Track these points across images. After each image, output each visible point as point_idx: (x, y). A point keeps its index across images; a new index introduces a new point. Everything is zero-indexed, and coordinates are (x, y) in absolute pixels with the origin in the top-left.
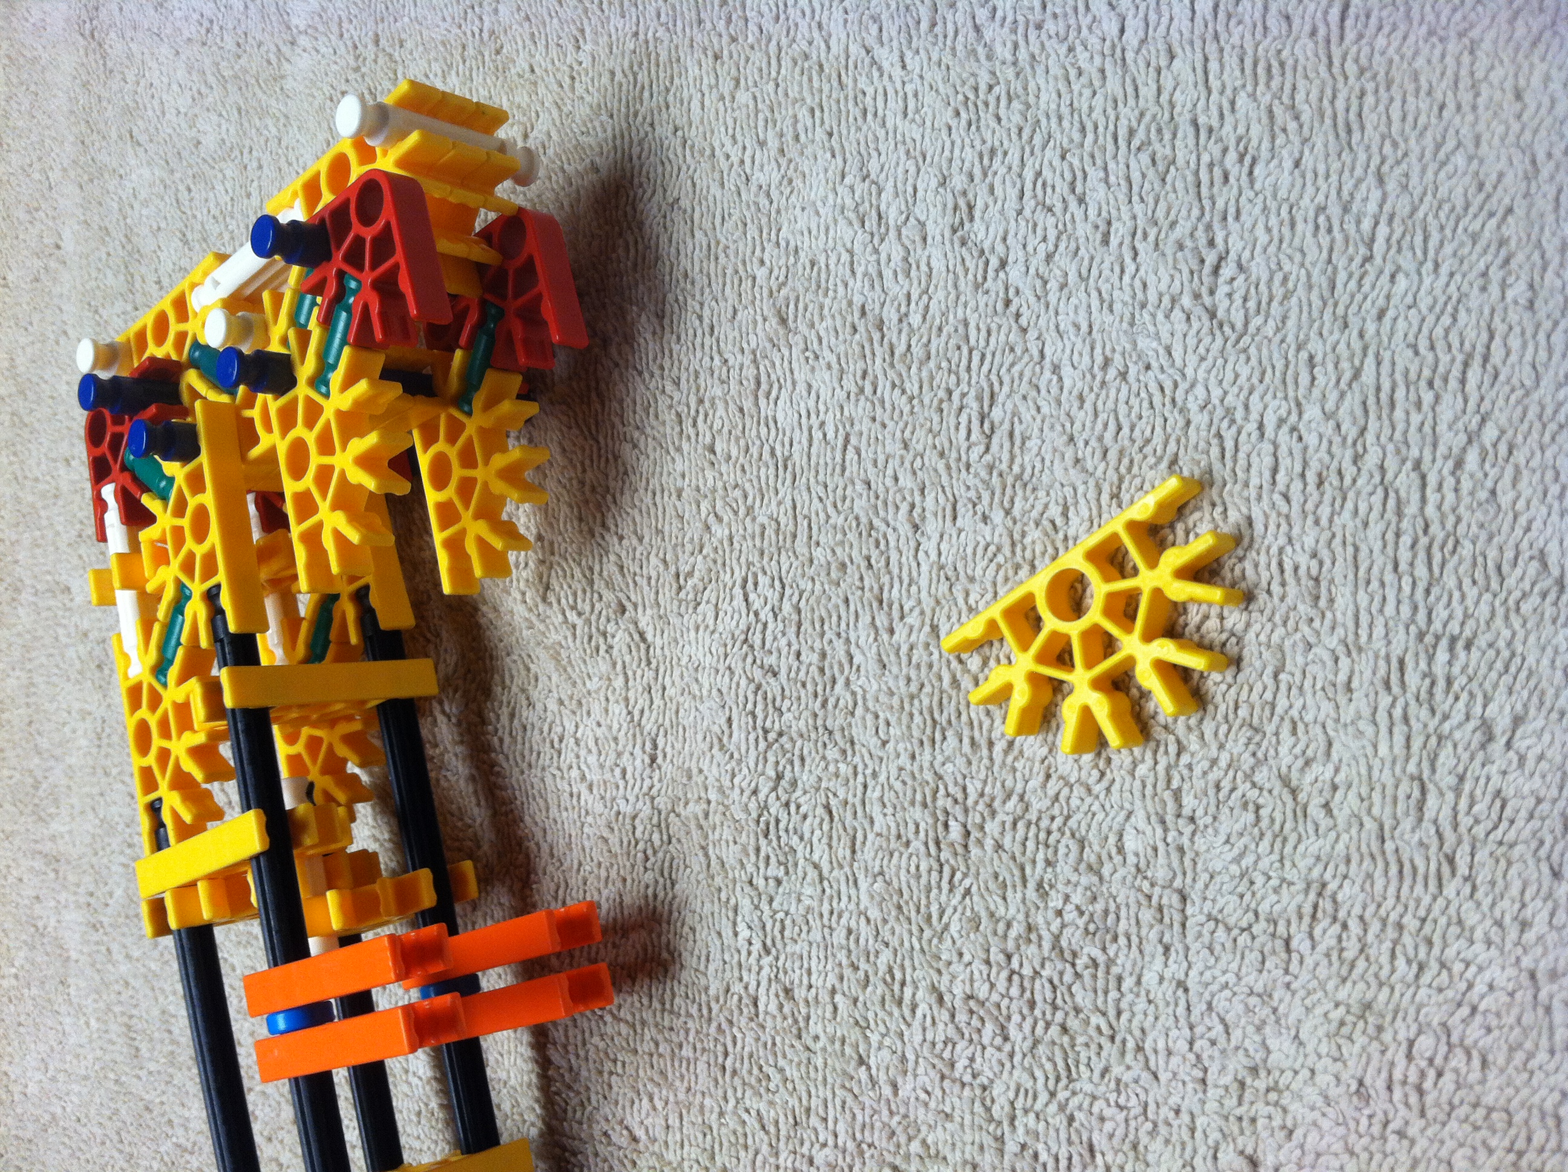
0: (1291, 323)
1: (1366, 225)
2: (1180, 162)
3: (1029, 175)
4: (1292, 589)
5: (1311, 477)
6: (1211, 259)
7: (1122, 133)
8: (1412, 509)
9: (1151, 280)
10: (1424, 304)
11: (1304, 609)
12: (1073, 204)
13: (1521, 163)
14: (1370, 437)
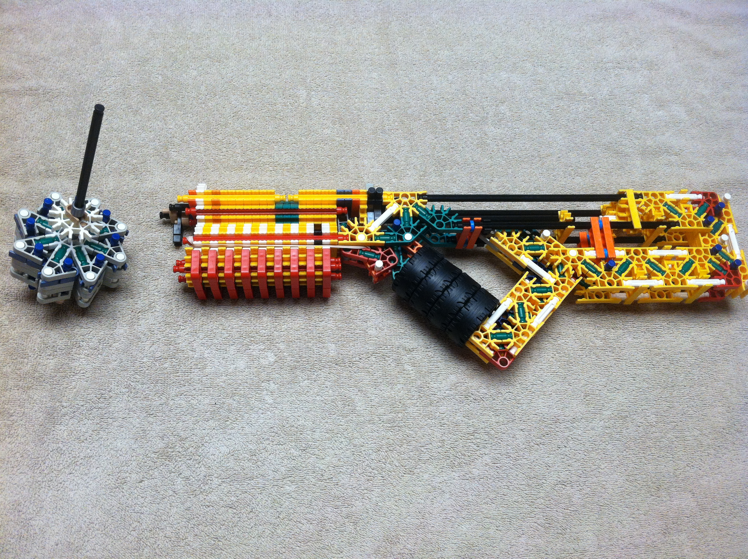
0: (555, 497)
1: (570, 509)
2: (581, 479)
3: (580, 452)
4: (516, 498)
5: (533, 501)
6: (565, 484)
7: (586, 469)
8: (529, 516)
9: (562, 474)
10: (559, 517)
11: (513, 500)
12: (575, 460)
13: (577, 532)
14: (539, 510)
